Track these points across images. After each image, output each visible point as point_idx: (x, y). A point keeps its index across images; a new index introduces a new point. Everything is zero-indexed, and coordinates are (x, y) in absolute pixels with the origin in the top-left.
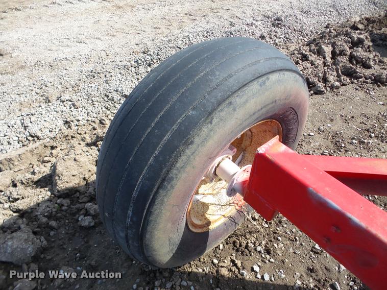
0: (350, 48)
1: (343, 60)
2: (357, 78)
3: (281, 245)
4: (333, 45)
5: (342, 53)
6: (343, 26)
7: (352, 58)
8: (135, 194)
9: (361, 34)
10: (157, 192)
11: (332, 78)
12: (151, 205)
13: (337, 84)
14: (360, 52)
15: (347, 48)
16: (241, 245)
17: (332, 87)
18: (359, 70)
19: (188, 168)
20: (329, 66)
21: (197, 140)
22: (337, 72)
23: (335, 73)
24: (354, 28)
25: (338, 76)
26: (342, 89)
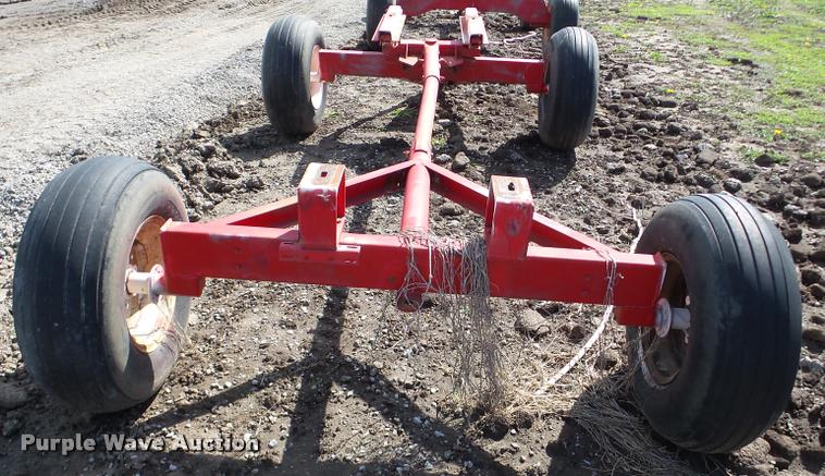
0: (204, 161)
1: (203, 176)
2: (228, 191)
3: (229, 360)
4: (180, 162)
5: (196, 169)
6: (180, 139)
7: (211, 172)
8: (83, 284)
9: (206, 141)
10: (102, 273)
11: (199, 199)
12: (101, 283)
13: (208, 203)
14: (216, 162)
15: (198, 161)
16: (188, 378)
17: (205, 209)
18: (225, 181)
19: (118, 248)
20: (187, 187)
21: (115, 224)
22: (202, 191)
23: (199, 193)
24: (196, 136)
25: (206, 196)
26: (217, 208)
